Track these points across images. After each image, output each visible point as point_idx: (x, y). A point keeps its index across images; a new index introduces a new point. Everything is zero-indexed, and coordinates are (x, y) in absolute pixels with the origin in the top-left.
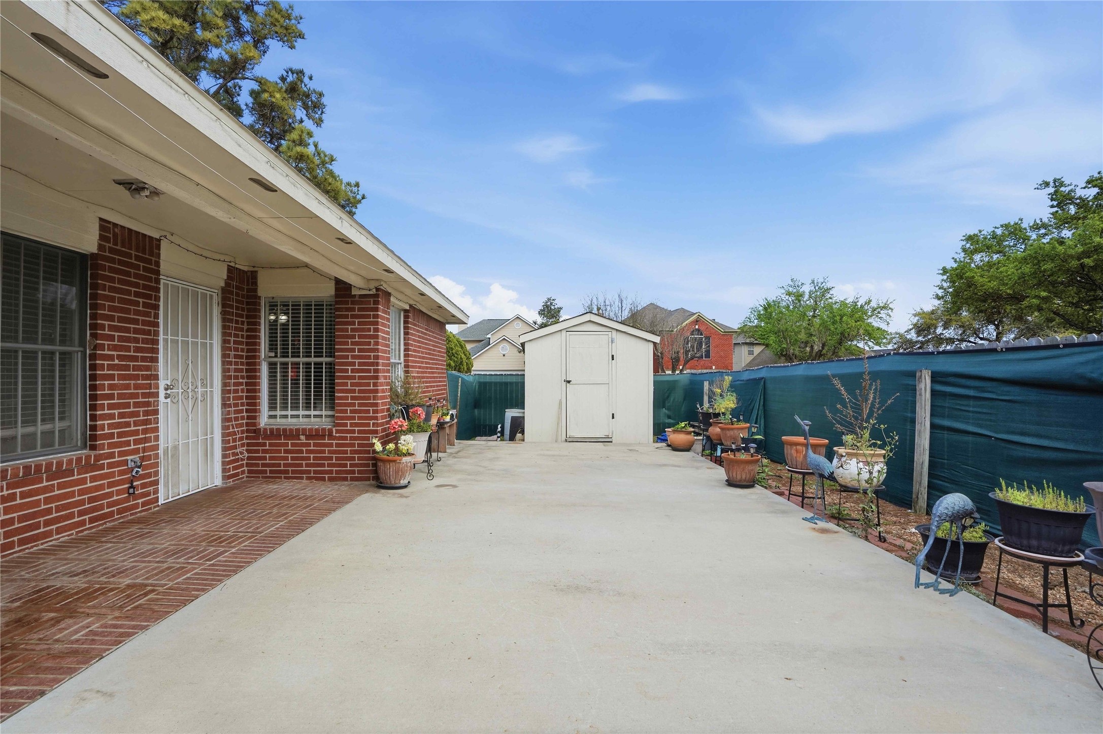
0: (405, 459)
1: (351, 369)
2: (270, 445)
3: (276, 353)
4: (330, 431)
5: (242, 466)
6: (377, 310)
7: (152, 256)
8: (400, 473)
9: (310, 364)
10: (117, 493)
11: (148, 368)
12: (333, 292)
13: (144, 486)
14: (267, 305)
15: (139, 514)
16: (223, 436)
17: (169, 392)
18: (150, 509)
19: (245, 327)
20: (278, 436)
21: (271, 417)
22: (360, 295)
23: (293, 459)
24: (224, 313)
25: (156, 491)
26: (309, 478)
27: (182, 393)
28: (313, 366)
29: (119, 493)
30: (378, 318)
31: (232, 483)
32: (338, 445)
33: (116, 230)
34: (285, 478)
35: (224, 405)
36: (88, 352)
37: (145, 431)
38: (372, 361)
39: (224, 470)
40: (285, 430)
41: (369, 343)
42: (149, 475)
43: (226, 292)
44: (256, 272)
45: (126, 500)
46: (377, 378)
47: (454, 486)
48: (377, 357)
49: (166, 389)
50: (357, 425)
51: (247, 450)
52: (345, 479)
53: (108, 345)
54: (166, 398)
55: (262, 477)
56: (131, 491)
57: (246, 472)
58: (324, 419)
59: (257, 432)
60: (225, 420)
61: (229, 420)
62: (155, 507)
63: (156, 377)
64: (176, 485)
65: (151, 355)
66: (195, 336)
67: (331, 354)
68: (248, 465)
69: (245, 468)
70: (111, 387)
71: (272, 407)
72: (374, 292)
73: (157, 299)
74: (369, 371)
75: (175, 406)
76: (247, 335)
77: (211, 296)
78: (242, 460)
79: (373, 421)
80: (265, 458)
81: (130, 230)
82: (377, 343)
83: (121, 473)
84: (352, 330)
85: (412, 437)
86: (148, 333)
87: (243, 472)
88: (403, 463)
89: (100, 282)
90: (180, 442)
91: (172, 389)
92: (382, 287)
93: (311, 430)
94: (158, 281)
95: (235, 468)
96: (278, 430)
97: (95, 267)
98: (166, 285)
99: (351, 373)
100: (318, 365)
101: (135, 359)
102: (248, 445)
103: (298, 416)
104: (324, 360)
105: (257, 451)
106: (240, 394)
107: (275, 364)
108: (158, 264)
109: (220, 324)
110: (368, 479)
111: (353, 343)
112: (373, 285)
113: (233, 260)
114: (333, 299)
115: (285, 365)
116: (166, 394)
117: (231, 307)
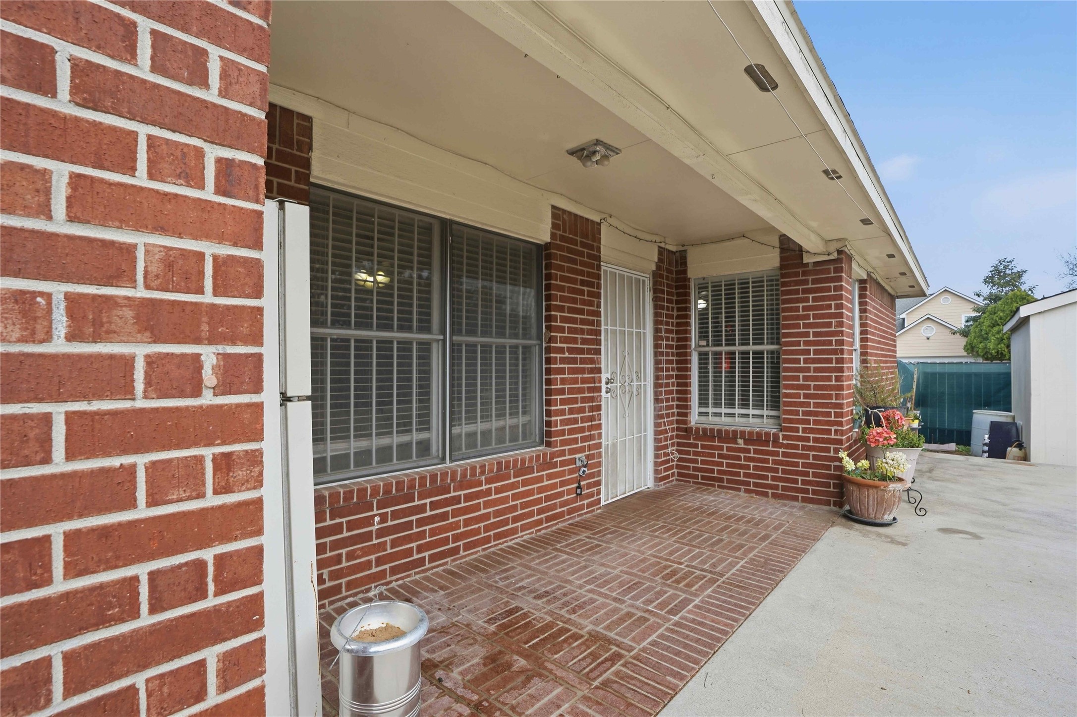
0: (892, 486)
1: (804, 359)
2: (703, 447)
3: (708, 341)
4: (776, 436)
5: (671, 468)
6: (840, 279)
7: (594, 241)
8: (883, 504)
9: (748, 353)
10: (567, 492)
11: (592, 361)
12: (776, 263)
13: (589, 486)
14: (697, 288)
15: (584, 516)
16: (655, 435)
17: (609, 386)
18: (593, 511)
19: (675, 313)
20: (712, 438)
21: (700, 414)
22: (814, 263)
23: (728, 465)
24: (655, 299)
25: (599, 493)
26: (748, 491)
27: (620, 386)
28: (751, 356)
29: (569, 492)
30: (842, 290)
31: (663, 487)
32: (785, 455)
33: (565, 216)
34: (719, 487)
35: (657, 400)
36: (544, 345)
37: (590, 428)
38: (834, 347)
39: (656, 472)
40: (719, 431)
41: (829, 325)
42: (592, 475)
43: (657, 276)
44: (685, 251)
45: (574, 501)
46: (841, 370)
47: (976, 537)
48: (841, 343)
49: (607, 383)
50: (812, 431)
51: (677, 450)
52: (796, 499)
53: (560, 337)
54: (607, 392)
55: (694, 483)
56: (579, 491)
57: (676, 474)
58: (765, 420)
59: (688, 430)
60: (658, 417)
61: (661, 417)
62: (598, 509)
63: (599, 371)
64: (615, 485)
65: (594, 347)
66: (630, 326)
67: (775, 339)
68: (678, 467)
69: (675, 470)
70: (563, 381)
71: (703, 402)
72: (835, 256)
73: (599, 287)
74: (830, 361)
75: (614, 401)
76: (677, 323)
77: (644, 281)
78: (673, 461)
79: (836, 427)
80: (696, 461)
81: (576, 215)
82: (841, 324)
83: (571, 472)
84: (804, 308)
85: (904, 456)
86: (592, 323)
87: (673, 474)
88: (890, 491)
89: (553, 271)
90: (619, 440)
91: (612, 383)
92: (846, 250)
93: (751, 433)
94: (599, 267)
95: (666, 470)
96: (712, 430)
97: (549, 257)
98: (606, 272)
99: (804, 363)
100: (758, 355)
101: (581, 351)
102: (679, 444)
103: (733, 415)
104: (766, 347)
105: (688, 453)
106: (671, 388)
107: (707, 354)
108: (599, 250)
109: (652, 311)
110: (828, 503)
111: (806, 326)
112: (833, 247)
113: (663, 240)
114: (778, 272)
115: (717, 355)
116: (607, 388)
117: (662, 292)
